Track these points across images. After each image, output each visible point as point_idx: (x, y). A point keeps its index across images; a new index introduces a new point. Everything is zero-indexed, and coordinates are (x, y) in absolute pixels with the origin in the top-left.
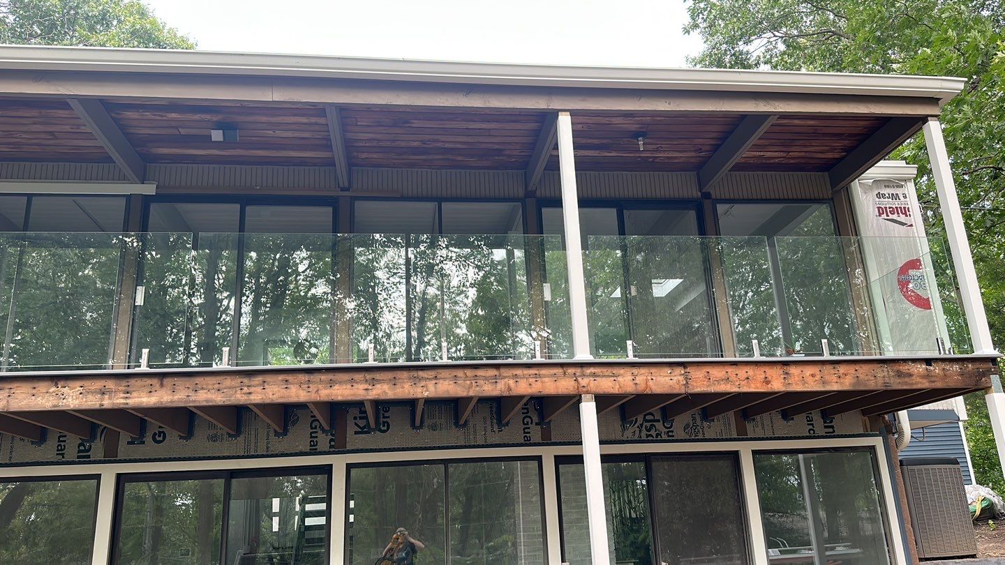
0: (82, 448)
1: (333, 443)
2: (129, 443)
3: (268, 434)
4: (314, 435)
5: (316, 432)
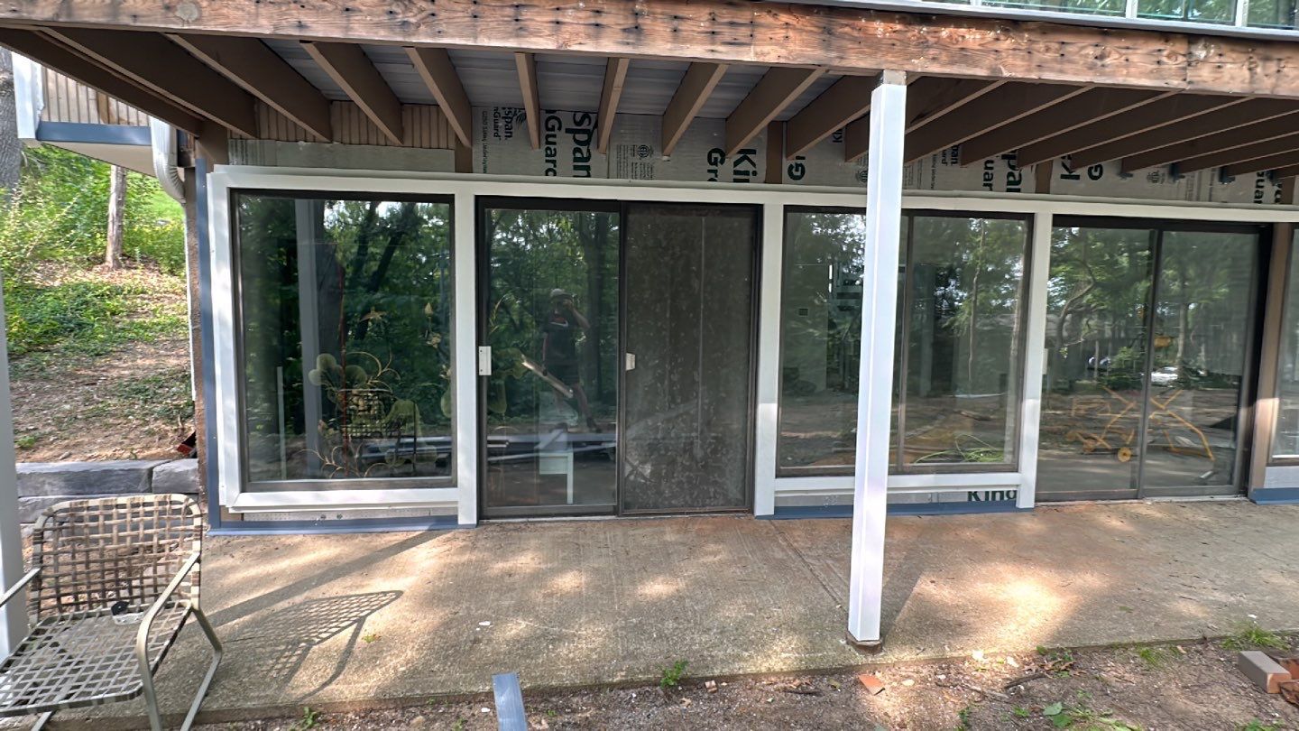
0: (1011, 179)
1: (1278, 196)
2: (1063, 177)
3: (1212, 180)
4: (1260, 184)
5: (1262, 181)
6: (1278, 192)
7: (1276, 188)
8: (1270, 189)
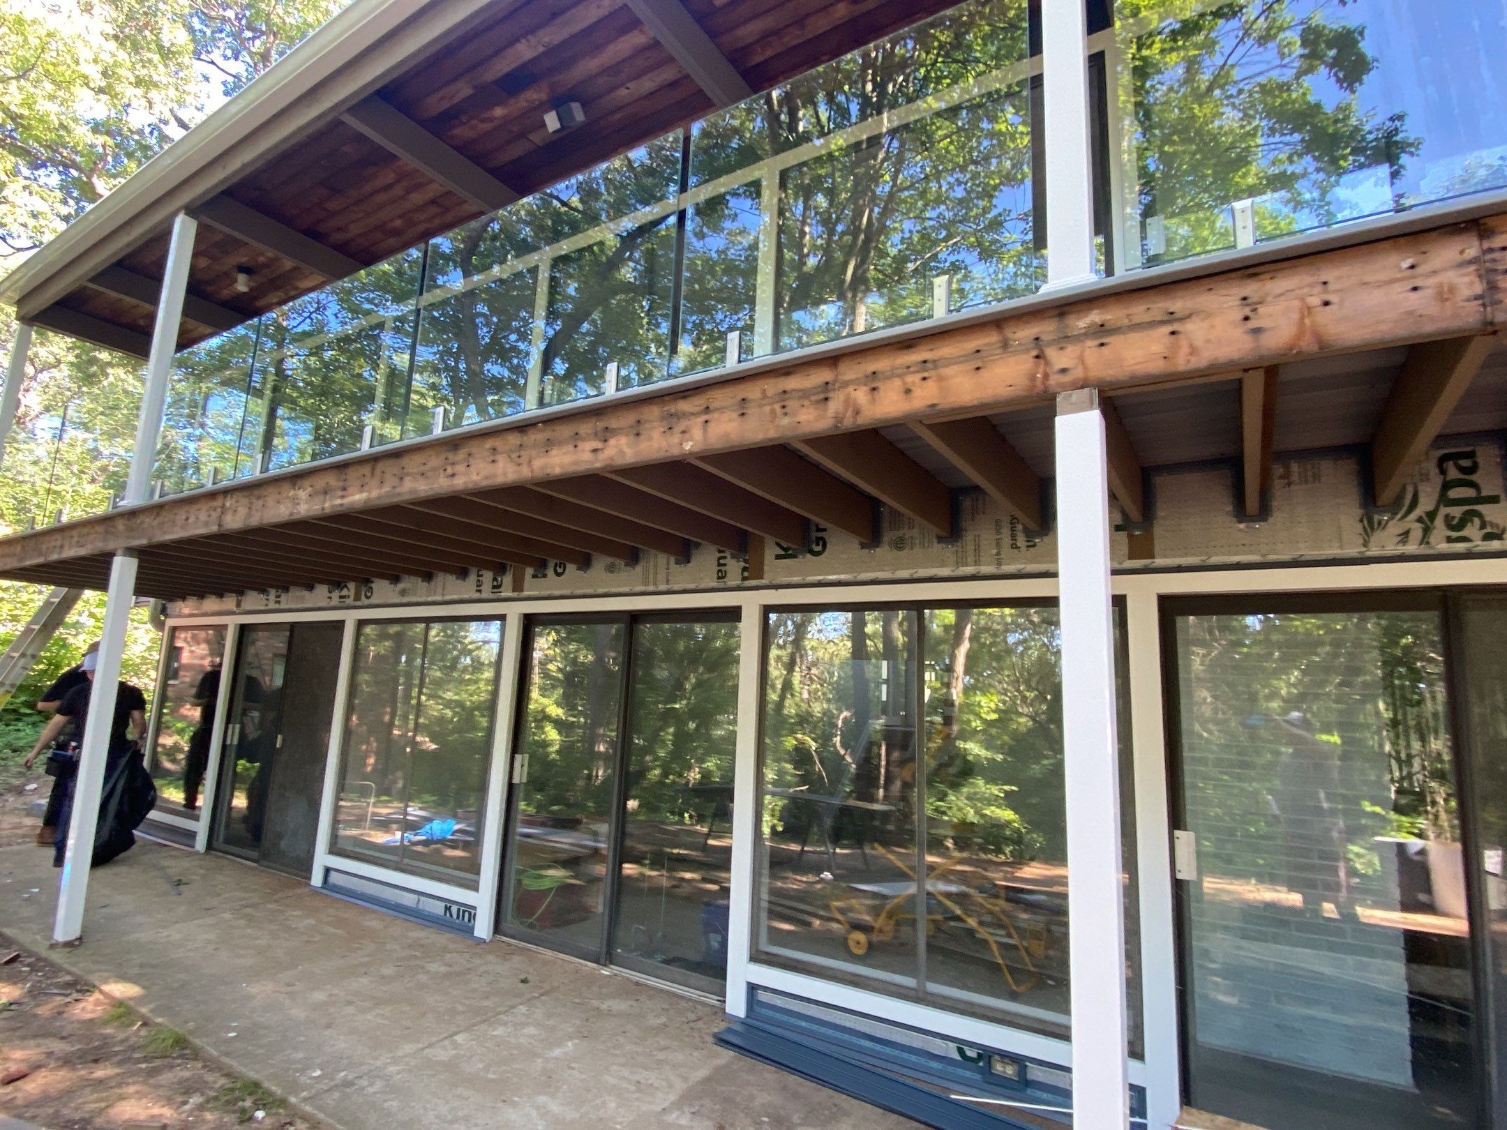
0: (495, 584)
1: (746, 574)
2: (533, 577)
3: (668, 564)
4: (722, 561)
5: (725, 558)
6: (745, 569)
7: (743, 564)
8: (734, 567)
